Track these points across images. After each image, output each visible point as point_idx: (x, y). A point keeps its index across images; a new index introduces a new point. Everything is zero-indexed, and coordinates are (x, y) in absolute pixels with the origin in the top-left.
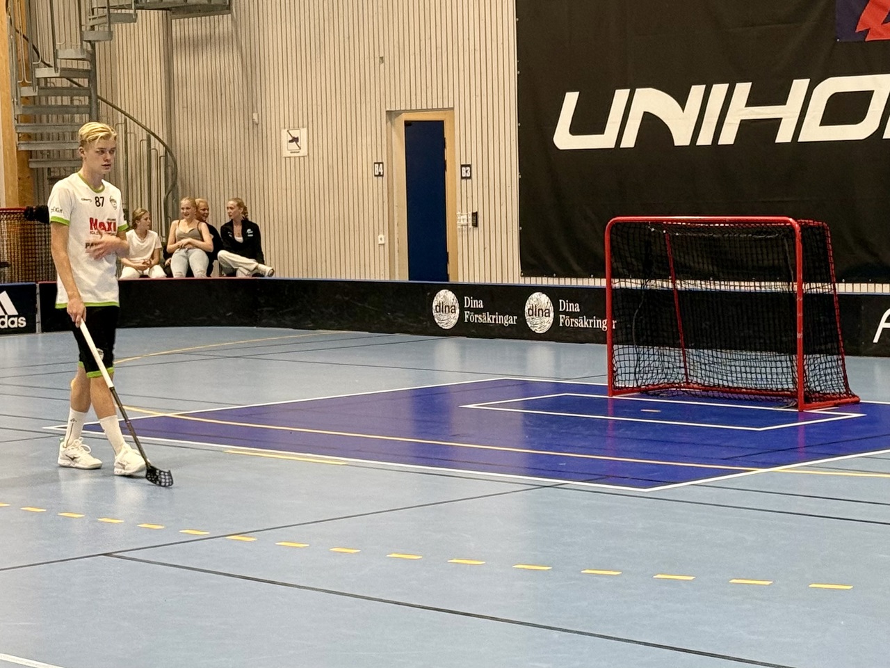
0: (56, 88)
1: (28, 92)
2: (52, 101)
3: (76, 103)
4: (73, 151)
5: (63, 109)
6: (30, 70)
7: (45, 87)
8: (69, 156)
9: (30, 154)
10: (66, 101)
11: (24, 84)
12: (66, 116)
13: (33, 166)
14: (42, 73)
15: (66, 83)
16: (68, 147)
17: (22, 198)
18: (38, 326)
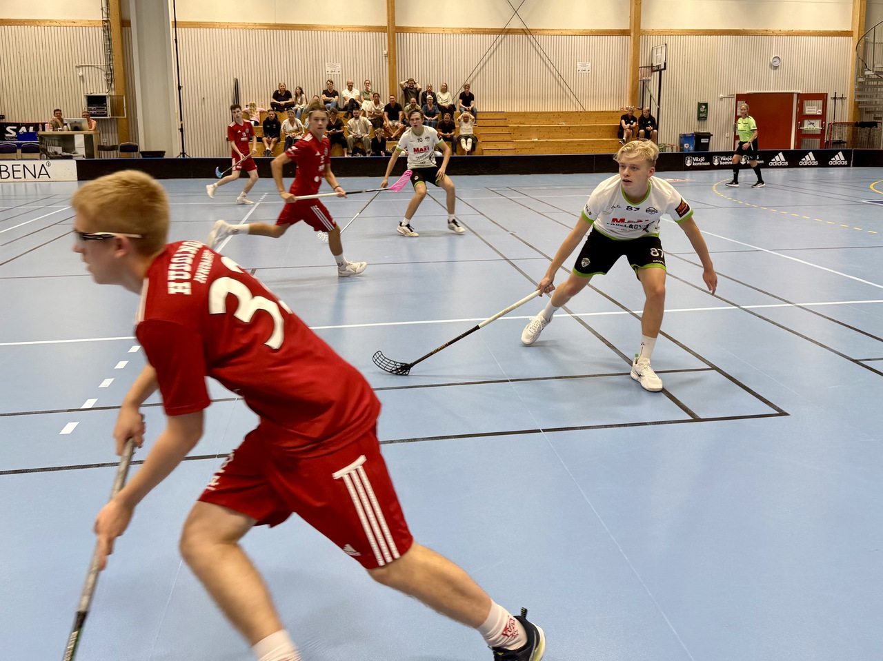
0: (872, 78)
1: (861, 80)
2: (870, 83)
3: (879, 84)
4: (876, 102)
5: (874, 86)
6: (863, 72)
7: (868, 78)
8: (874, 103)
9: (859, 102)
10: (875, 83)
11: (860, 77)
12: (875, 89)
13: (860, 107)
14: (867, 73)
15: (876, 77)
16: (874, 100)
17: (854, 118)
18: (851, 165)
